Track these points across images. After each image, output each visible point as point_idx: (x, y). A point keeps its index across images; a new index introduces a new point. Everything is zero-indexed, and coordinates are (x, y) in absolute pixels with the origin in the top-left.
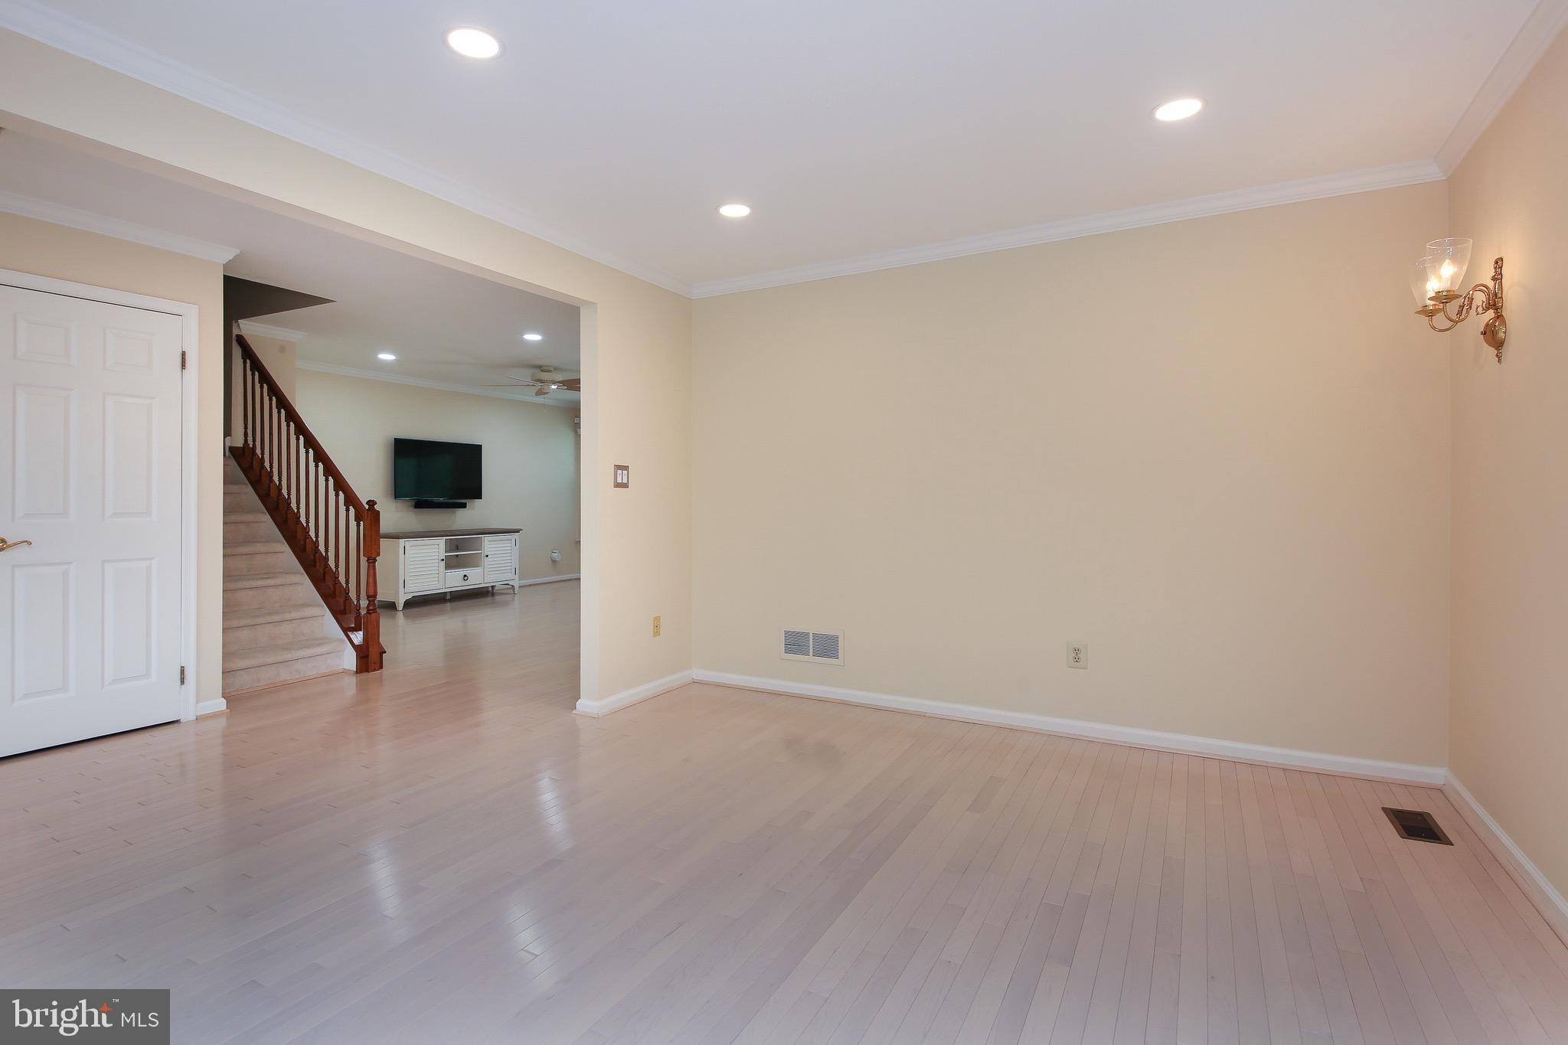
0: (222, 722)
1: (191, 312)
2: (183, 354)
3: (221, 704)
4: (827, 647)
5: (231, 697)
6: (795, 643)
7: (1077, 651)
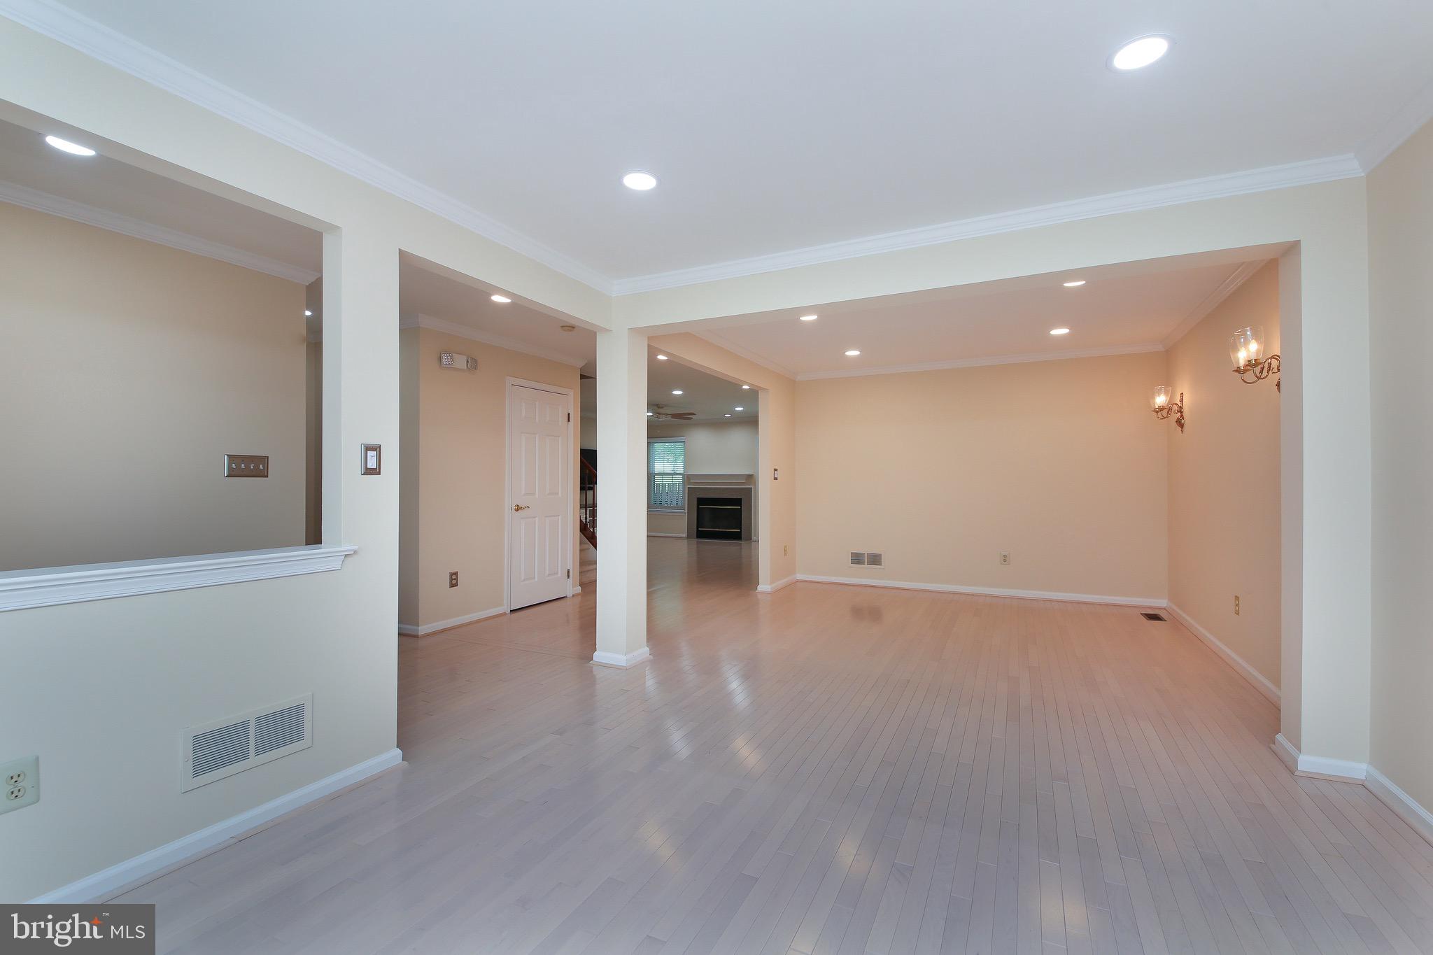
0: (578, 599)
1: (571, 393)
2: (569, 414)
3: (579, 589)
4: (875, 560)
5: (581, 585)
6: (857, 559)
7: (1005, 556)
